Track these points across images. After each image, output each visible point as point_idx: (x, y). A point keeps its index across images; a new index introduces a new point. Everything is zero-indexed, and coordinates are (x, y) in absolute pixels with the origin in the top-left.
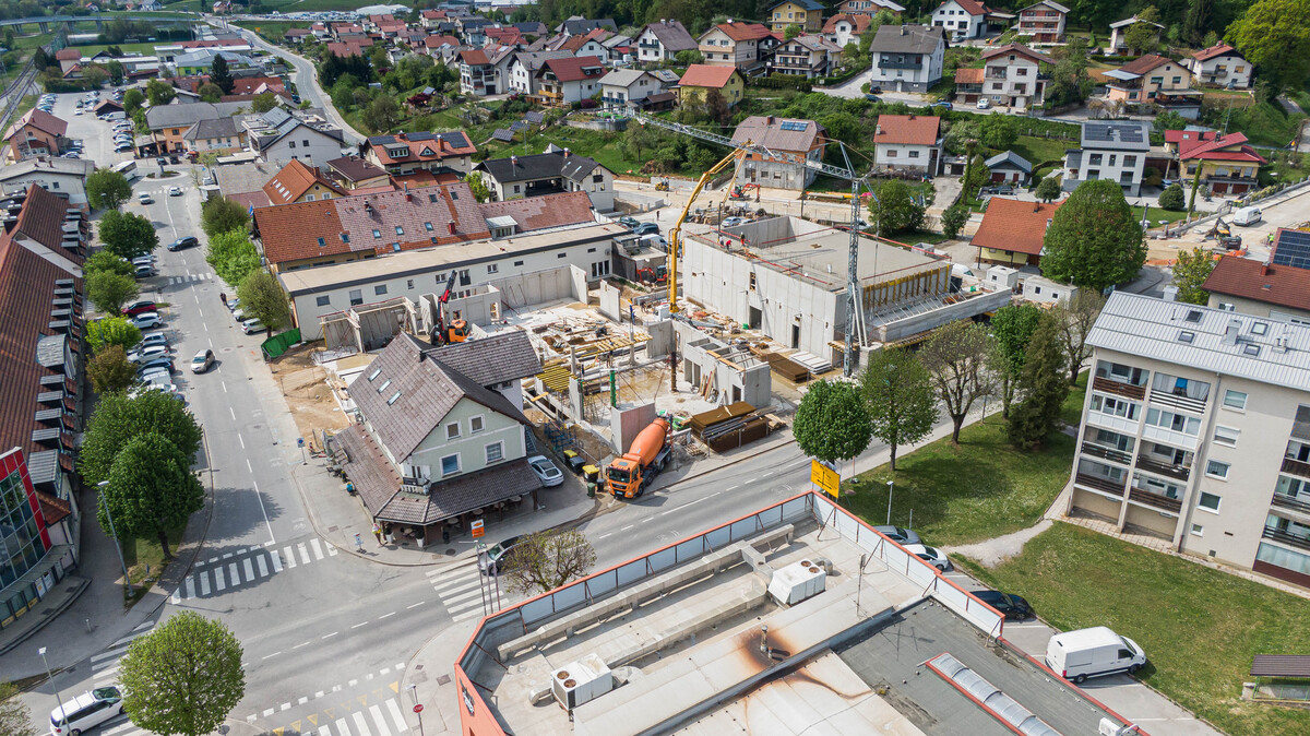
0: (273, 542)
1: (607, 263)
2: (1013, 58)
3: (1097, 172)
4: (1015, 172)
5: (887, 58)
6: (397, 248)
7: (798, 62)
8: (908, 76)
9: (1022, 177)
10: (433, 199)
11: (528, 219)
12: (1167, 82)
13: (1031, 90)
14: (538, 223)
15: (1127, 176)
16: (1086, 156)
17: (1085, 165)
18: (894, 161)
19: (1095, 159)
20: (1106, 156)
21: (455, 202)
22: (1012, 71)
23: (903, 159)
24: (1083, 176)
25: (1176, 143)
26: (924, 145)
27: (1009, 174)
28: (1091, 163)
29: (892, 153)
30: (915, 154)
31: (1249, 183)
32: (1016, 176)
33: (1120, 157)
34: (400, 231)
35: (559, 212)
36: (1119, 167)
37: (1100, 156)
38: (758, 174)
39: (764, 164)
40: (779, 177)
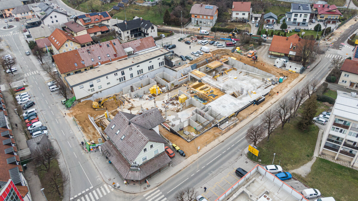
0: (92, 187)
1: (163, 62)
3: (296, 19)
4: (273, 19)
6: (99, 63)
9: (275, 21)
10: (108, 46)
11: (136, 48)
14: (139, 48)
15: (305, 20)
16: (293, 14)
17: (293, 17)
18: (238, 16)
19: (296, 15)
20: (299, 14)
21: (115, 46)
23: (240, 16)
24: (292, 20)
25: (317, 8)
26: (247, 11)
27: (271, 20)
28: (295, 16)
29: (237, 14)
30: (244, 14)
31: (337, 21)
32: (273, 20)
33: (303, 14)
34: (100, 58)
35: (145, 45)
36: (303, 17)
37: (297, 15)
38: (199, 22)
39: (201, 19)
40: (205, 23)
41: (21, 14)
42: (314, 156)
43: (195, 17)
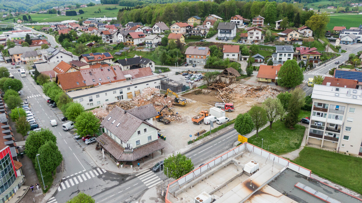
0: (85, 170)
1: (159, 86)
2: (255, 30)
3: (281, 58)
5: (222, 31)
6: (100, 84)
7: (198, 32)
8: (228, 35)
9: (262, 60)
10: (109, 70)
11: (135, 75)
12: (294, 36)
13: (260, 38)
14: (137, 76)
15: (289, 59)
16: (278, 54)
17: (278, 57)
18: (229, 57)
21: (115, 71)
22: (255, 33)
23: (231, 57)
24: (278, 59)
25: (299, 51)
26: (236, 53)
27: (259, 60)
28: (280, 56)
29: (228, 55)
30: (234, 55)
31: (318, 60)
32: (261, 60)
33: (287, 54)
34: (100, 79)
35: (143, 73)
36: (287, 57)
37: (282, 54)
38: (193, 62)
39: (195, 59)
40: (199, 62)
41: (29, 57)
42: (301, 145)
43: (190, 57)
